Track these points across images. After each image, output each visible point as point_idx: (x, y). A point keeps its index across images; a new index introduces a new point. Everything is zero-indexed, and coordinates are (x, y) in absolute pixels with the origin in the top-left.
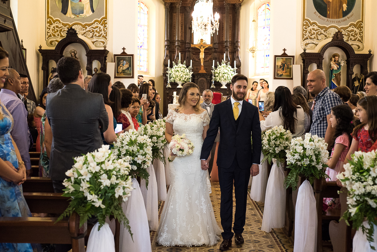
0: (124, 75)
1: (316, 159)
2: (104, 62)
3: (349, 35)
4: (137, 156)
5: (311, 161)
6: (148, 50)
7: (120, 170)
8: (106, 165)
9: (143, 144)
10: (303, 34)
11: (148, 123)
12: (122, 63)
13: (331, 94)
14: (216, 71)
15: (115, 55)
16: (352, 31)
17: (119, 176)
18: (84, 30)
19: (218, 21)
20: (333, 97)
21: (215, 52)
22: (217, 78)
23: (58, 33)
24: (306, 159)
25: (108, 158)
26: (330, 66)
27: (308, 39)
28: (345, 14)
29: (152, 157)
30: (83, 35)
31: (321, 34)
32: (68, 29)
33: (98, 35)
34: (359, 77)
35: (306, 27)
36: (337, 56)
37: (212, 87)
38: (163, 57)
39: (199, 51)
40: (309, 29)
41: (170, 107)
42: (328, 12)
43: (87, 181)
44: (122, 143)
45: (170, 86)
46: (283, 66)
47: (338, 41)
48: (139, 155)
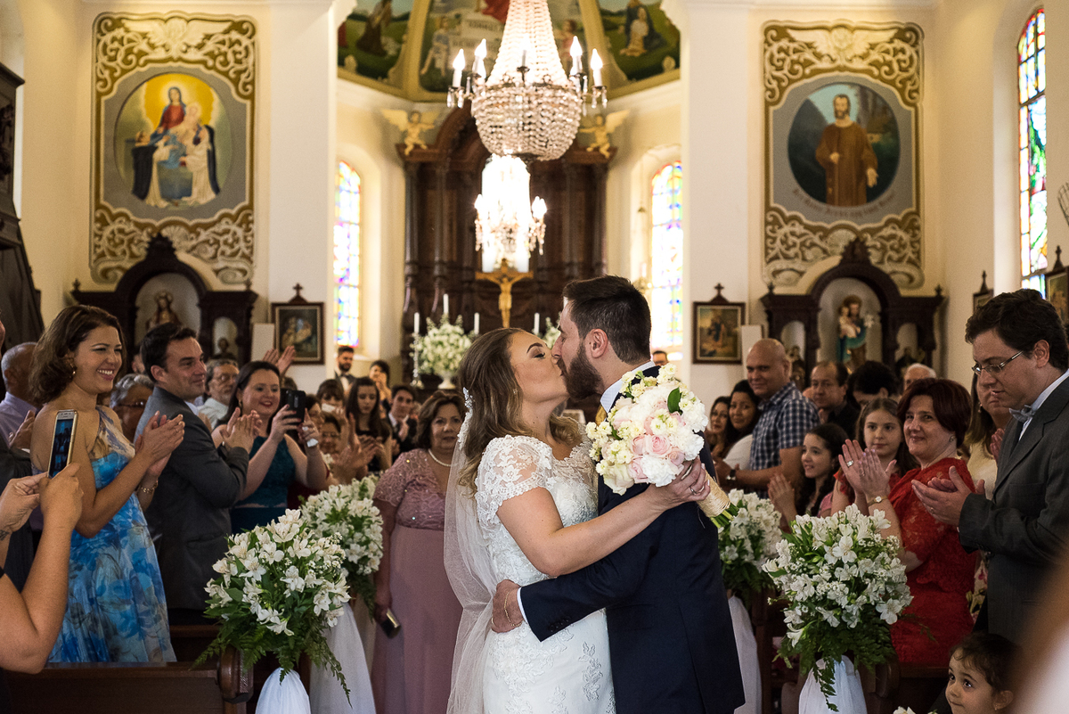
0: (298, 356)
1: (754, 547)
2: (245, 322)
3: (883, 248)
5: (742, 551)
6: (361, 287)
7: (322, 559)
8: (296, 549)
9: (363, 518)
10: (767, 248)
11: (367, 476)
12: (293, 326)
13: (798, 402)
15: (275, 305)
16: (893, 237)
17: (321, 572)
18: (192, 239)
19: (542, 220)
20: (801, 411)
21: (542, 291)
23: (124, 247)
24: (730, 546)
25: (298, 534)
26: (838, 329)
27: (779, 258)
28: (873, 194)
29: (382, 548)
30: (189, 253)
31: (813, 245)
32: (152, 237)
33: (229, 251)
34: (913, 356)
35: (773, 228)
36: (855, 303)
38: (400, 306)
39: (496, 290)
40: (780, 233)
42: (830, 189)
43: (258, 583)
44: (314, 518)
45: (420, 384)
46: (715, 331)
47: (855, 264)
48: (353, 543)
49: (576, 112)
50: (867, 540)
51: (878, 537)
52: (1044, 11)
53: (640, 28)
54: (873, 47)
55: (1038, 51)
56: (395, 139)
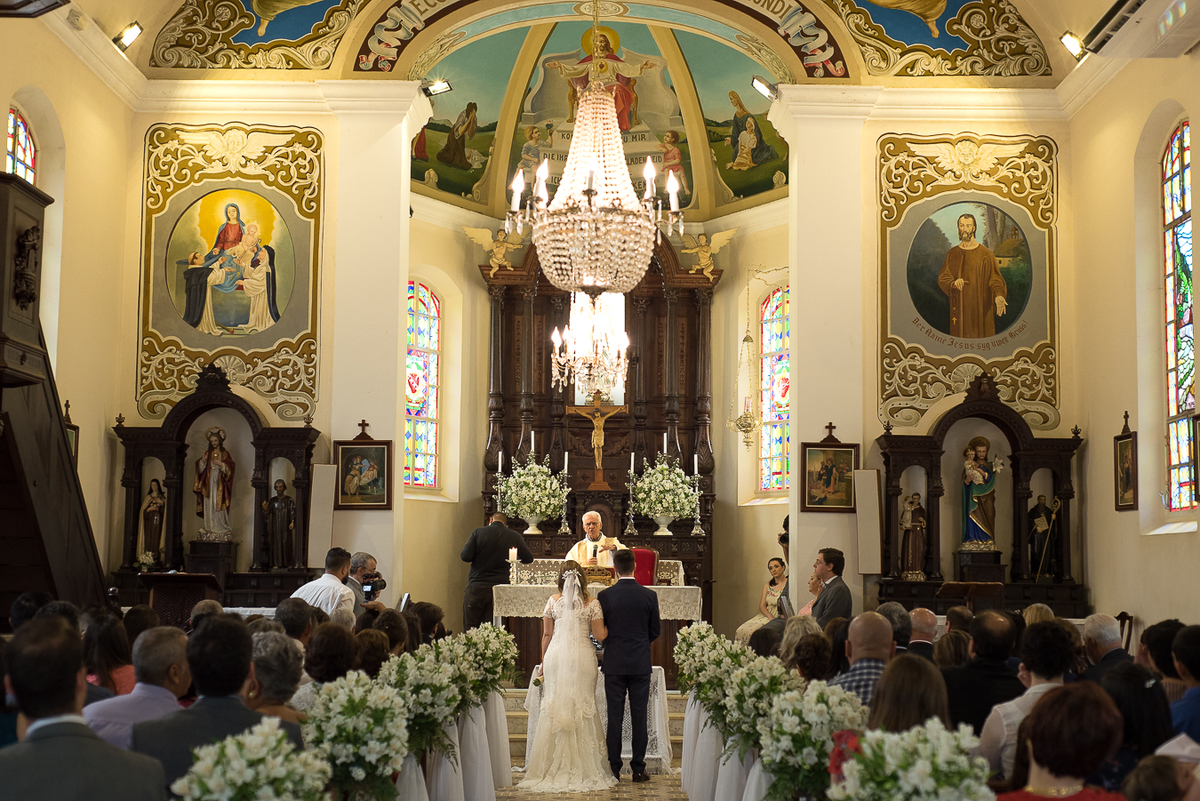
0: (363, 500)
2: (304, 462)
3: (1014, 383)
4: (366, 743)
6: (438, 422)
9: (384, 710)
10: (884, 383)
12: (357, 467)
14: (639, 484)
15: (338, 443)
16: (1025, 372)
18: (248, 370)
21: (638, 427)
22: (642, 506)
23: (174, 378)
24: (809, 748)
25: (274, 749)
26: (963, 474)
27: (897, 395)
28: (1002, 324)
30: (244, 385)
31: (936, 380)
32: (203, 368)
33: (288, 384)
34: (1048, 505)
35: (891, 361)
36: (982, 445)
37: (628, 531)
38: (483, 443)
39: (590, 425)
40: (899, 367)
41: (498, 593)
42: (954, 319)
46: (826, 476)
47: (982, 402)
48: (372, 740)
49: (648, 240)
50: (950, 763)
51: (963, 761)
52: (1190, 124)
53: (748, 140)
54: (1000, 162)
55: (1183, 167)
56: (479, 260)
